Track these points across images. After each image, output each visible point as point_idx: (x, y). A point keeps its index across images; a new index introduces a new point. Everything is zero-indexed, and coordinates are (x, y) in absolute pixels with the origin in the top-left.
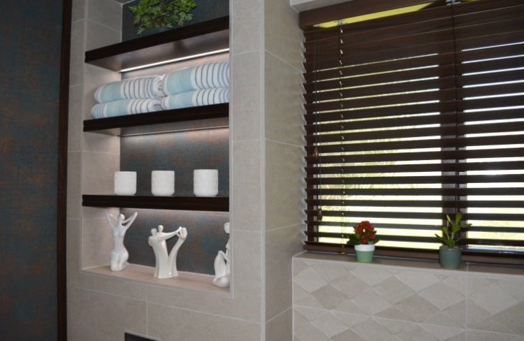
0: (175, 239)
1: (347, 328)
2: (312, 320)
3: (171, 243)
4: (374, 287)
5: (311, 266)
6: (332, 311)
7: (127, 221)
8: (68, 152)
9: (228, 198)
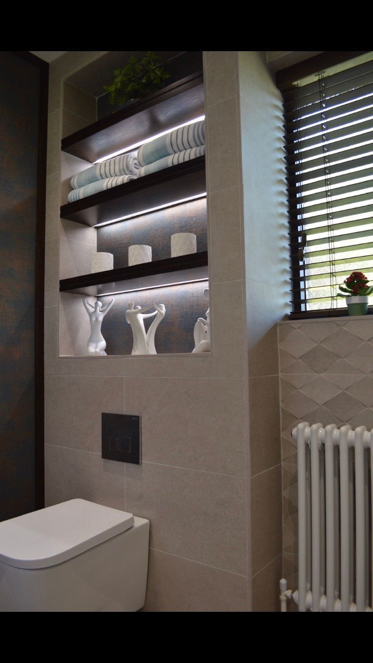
0: (152, 318)
1: (341, 391)
2: (301, 388)
3: (148, 322)
4: (368, 341)
5: (298, 328)
6: (323, 375)
7: (104, 308)
8: (46, 241)
9: (207, 252)
